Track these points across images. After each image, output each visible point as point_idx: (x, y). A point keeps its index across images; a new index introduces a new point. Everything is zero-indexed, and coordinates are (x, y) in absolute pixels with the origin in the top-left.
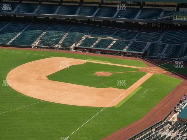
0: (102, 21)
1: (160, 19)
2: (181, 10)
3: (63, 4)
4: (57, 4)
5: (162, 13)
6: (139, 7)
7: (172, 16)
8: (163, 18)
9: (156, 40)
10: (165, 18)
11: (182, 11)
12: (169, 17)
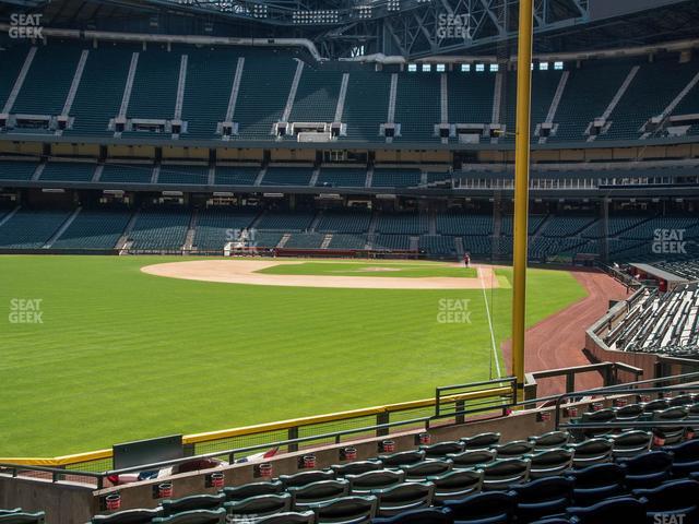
0: (281, 195)
1: (425, 186)
2: (467, 167)
3: (167, 163)
4: (148, 162)
5: (424, 177)
6: (364, 166)
7: (448, 181)
8: (430, 185)
9: (427, 232)
10: (434, 184)
11: (470, 168)
12: (443, 183)
